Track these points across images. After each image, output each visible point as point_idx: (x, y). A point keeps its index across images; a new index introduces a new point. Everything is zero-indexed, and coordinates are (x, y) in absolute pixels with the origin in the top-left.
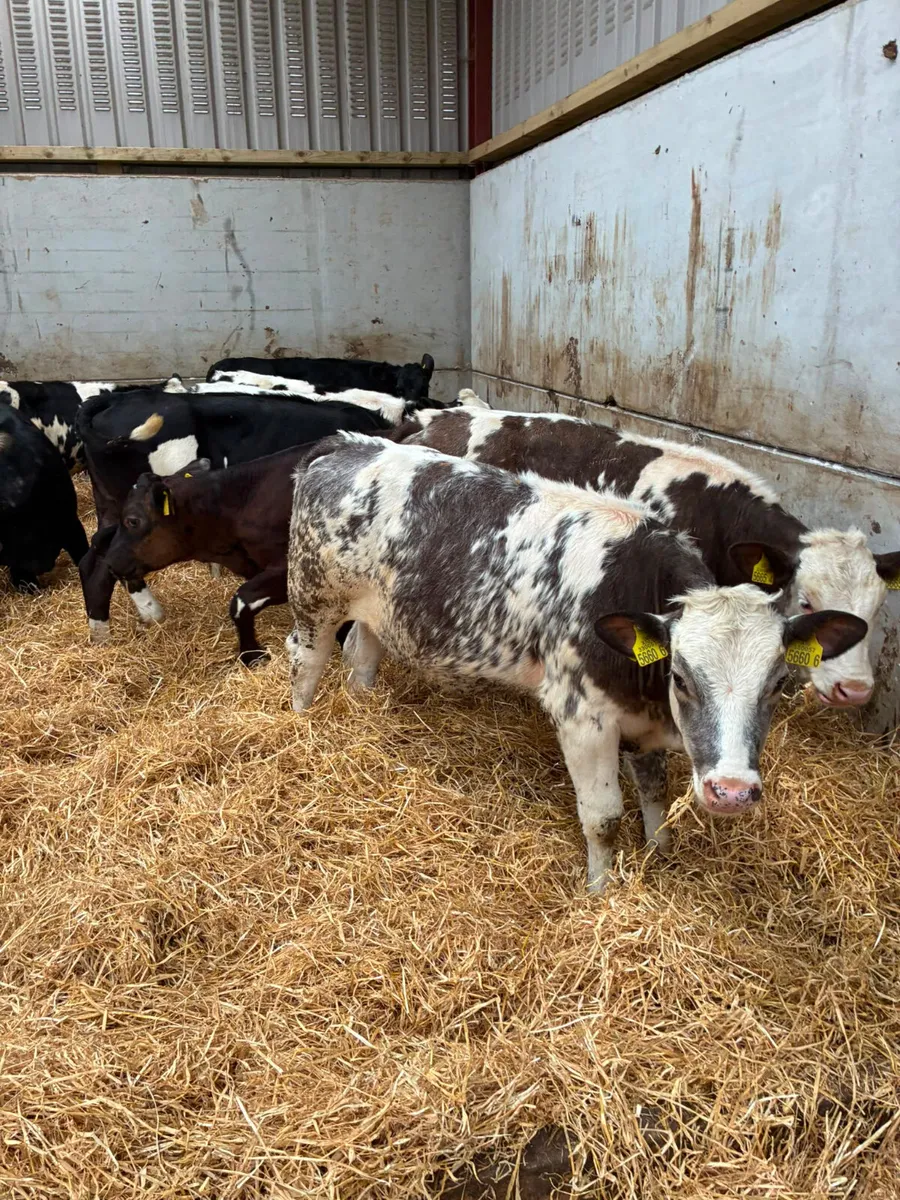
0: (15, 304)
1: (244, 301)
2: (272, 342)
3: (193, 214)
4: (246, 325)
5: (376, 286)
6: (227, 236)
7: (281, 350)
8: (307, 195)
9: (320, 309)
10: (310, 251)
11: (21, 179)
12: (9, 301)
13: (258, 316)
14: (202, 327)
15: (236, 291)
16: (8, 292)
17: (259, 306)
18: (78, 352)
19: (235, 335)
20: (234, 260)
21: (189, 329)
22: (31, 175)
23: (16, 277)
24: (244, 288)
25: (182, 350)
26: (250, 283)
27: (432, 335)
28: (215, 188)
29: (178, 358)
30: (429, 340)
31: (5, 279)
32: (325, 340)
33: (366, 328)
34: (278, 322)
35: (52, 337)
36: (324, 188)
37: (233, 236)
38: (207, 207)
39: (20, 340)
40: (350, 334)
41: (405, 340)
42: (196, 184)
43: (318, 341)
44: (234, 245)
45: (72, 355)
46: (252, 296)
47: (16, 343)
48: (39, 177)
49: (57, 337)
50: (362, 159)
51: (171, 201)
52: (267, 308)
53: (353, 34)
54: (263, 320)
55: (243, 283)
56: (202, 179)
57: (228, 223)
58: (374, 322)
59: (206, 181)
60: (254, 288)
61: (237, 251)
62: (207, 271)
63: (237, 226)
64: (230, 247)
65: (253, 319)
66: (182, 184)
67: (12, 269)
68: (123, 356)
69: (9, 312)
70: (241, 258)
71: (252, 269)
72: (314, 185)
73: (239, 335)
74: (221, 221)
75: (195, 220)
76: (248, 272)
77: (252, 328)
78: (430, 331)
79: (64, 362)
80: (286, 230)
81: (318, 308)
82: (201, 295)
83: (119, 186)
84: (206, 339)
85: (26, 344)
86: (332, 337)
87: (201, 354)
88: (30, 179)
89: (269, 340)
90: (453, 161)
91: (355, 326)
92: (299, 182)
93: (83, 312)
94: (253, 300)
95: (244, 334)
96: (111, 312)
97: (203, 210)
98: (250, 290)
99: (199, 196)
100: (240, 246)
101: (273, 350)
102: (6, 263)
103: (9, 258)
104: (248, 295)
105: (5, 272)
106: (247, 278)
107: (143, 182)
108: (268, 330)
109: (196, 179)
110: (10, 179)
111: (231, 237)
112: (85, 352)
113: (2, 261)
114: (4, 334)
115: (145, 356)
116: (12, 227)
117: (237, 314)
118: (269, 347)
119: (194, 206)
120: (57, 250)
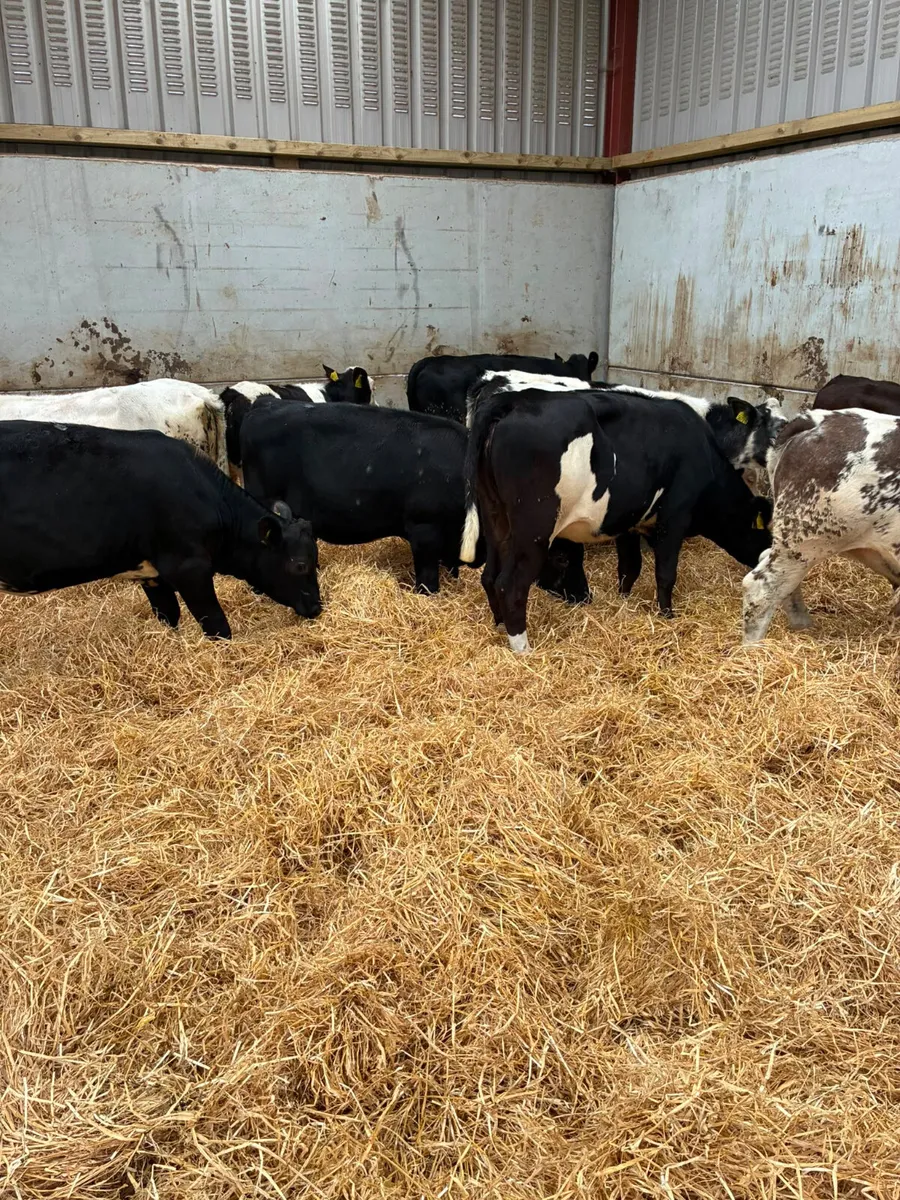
0: (193, 300)
1: (409, 299)
2: (433, 340)
3: (367, 211)
4: (410, 322)
5: (527, 285)
6: (397, 234)
7: (440, 347)
8: (471, 195)
9: (477, 307)
10: (471, 250)
11: (205, 170)
12: (188, 300)
13: (422, 314)
14: (370, 325)
15: (403, 289)
16: (186, 289)
17: (423, 304)
18: (251, 351)
19: (399, 332)
20: (402, 258)
21: (357, 327)
22: (214, 166)
23: (195, 273)
24: (411, 285)
25: (350, 347)
26: (416, 280)
27: (572, 333)
28: (390, 185)
29: (347, 355)
30: (568, 337)
31: (185, 276)
32: (480, 338)
33: (517, 325)
34: (439, 319)
35: (227, 335)
36: (487, 189)
37: (403, 233)
38: (381, 203)
39: (196, 339)
40: (503, 331)
41: (549, 338)
42: (372, 181)
43: (474, 339)
44: (403, 243)
45: (246, 354)
46: (417, 293)
47: (193, 343)
48: (223, 169)
49: (232, 336)
50: (520, 161)
51: (348, 199)
52: (430, 305)
53: (512, 39)
54: (427, 318)
55: (408, 280)
56: (378, 176)
57: (399, 221)
58: (524, 320)
59: (381, 179)
60: (419, 286)
61: (406, 249)
62: (378, 269)
63: (407, 224)
64: (400, 246)
65: (416, 316)
66: (359, 181)
67: (192, 265)
68: (294, 355)
69: (186, 311)
70: (409, 256)
71: (418, 267)
72: (476, 185)
73: (403, 333)
74: (394, 219)
75: (369, 218)
76: (415, 270)
77: (415, 326)
78: (571, 329)
79: (237, 361)
80: (451, 230)
81: (475, 307)
82: (371, 293)
83: (299, 181)
84: (373, 337)
85: (203, 343)
86: (486, 334)
87: (367, 352)
88: (214, 171)
89: (431, 338)
90: (597, 166)
91: (506, 324)
92: (464, 182)
93: (258, 310)
94: (418, 298)
95: (408, 331)
96: (286, 310)
97: (377, 208)
98: (415, 289)
99: (374, 195)
100: (409, 244)
101: (433, 348)
102: (187, 258)
103: (189, 253)
104: (414, 293)
105: (184, 268)
106: (413, 276)
107: (323, 178)
108: (431, 328)
109: (372, 176)
110: (194, 169)
111: (401, 235)
112: (259, 351)
113: (182, 255)
114: (180, 333)
115: (315, 354)
116: (194, 219)
117: (403, 312)
118: (430, 345)
119: (369, 203)
120: (236, 246)
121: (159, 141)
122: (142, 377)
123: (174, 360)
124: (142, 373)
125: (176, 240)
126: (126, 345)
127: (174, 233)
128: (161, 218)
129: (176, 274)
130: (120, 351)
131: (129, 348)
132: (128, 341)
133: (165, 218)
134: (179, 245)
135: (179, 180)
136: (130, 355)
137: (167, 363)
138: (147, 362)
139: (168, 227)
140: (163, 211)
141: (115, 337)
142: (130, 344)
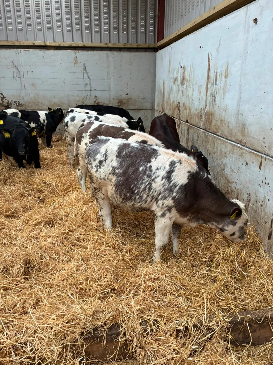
0: (23, 87)
1: (88, 88)
2: (96, 100)
3: (74, 62)
4: (89, 94)
5: (127, 84)
6: (84, 68)
7: (98, 102)
8: (108, 56)
9: (111, 91)
10: (108, 73)
11: (26, 51)
12: (22, 86)
13: (92, 92)
14: (76, 95)
15: (86, 85)
16: (21, 84)
17: (93, 89)
18: (40, 102)
19: (85, 98)
20: (86, 75)
21: (72, 96)
22: (28, 50)
23: (24, 79)
24: (89, 83)
25: (70, 101)
27: (144, 99)
28: (81, 54)
29: (69, 104)
30: (143, 100)
31: (21, 80)
32: (112, 100)
33: (124, 96)
34: (98, 94)
35: (33, 97)
36: (113, 54)
37: (86, 68)
38: (78, 59)
40: (120, 98)
41: (135, 100)
42: (75, 53)
43: (110, 100)
44: (86, 71)
45: (39, 102)
47: (23, 99)
48: (31, 50)
49: (35, 97)
50: (124, 45)
51: (68, 58)
52: (95, 90)
53: (123, 8)
54: (94, 93)
55: (88, 82)
56: (77, 51)
57: (84, 64)
58: (126, 95)
59: (78, 52)
60: (91, 84)
61: (87, 73)
62: (78, 79)
63: (87, 65)
64: (85, 72)
65: (91, 93)
66: (71, 53)
67: (23, 77)
68: (53, 103)
69: (21, 90)
70: (88, 75)
71: (91, 78)
72: (110, 53)
73: (86, 98)
74: (82, 64)
75: (75, 63)
76: (90, 79)
77: (90, 96)
78: (143, 98)
79: (37, 104)
80: (101, 67)
81: (110, 90)
82: (76, 86)
83: (53, 53)
84: (77, 99)
85: (26, 99)
86: (114, 99)
87: (75, 103)
88: (28, 51)
90: (151, 46)
91: (121, 96)
92: (105, 52)
93: (42, 90)
94: (91, 87)
95: (88, 97)
96: (50, 90)
97: (77, 60)
98: (90, 84)
99: (76, 56)
100: (88, 71)
101: (96, 102)
102: (21, 75)
103: (22, 74)
104: (89, 86)
105: (21, 78)
106: (89, 81)
107: (60, 52)
108: (95, 96)
109: (75, 51)
110: (23, 51)
111: (85, 68)
112: (43, 101)
113: (20, 74)
114: (20, 96)
115: (60, 103)
116: (23, 65)
117: (86, 91)
118: (95, 101)
119: (75, 59)
120: (35, 72)
121: (13, 43)
122: (10, 107)
123: (19, 103)
124: (10, 106)
125: (18, 70)
126: (5, 99)
127: (17, 68)
128: (14, 64)
129: (18, 80)
130: (3, 100)
131: (6, 99)
132: (5, 97)
133: (15, 64)
134: (19, 72)
135: (18, 54)
136: (6, 101)
137: (16, 104)
138: (11, 103)
139: (16, 67)
140: (14, 62)
141: (2, 96)
142: (6, 98)
